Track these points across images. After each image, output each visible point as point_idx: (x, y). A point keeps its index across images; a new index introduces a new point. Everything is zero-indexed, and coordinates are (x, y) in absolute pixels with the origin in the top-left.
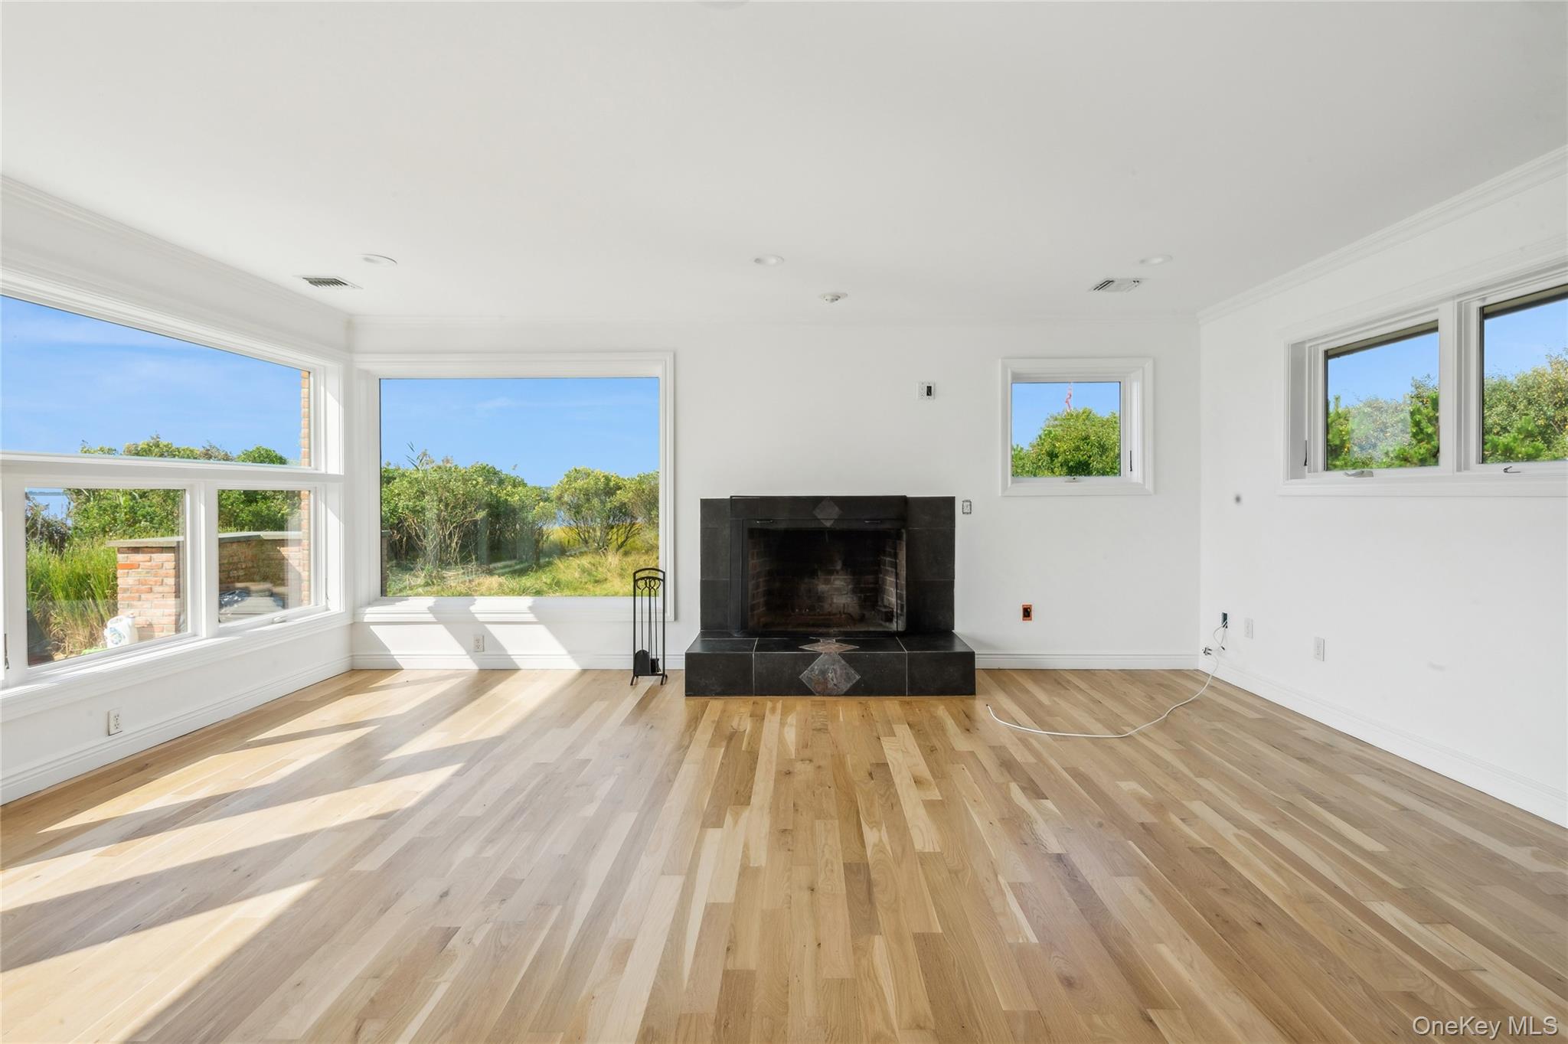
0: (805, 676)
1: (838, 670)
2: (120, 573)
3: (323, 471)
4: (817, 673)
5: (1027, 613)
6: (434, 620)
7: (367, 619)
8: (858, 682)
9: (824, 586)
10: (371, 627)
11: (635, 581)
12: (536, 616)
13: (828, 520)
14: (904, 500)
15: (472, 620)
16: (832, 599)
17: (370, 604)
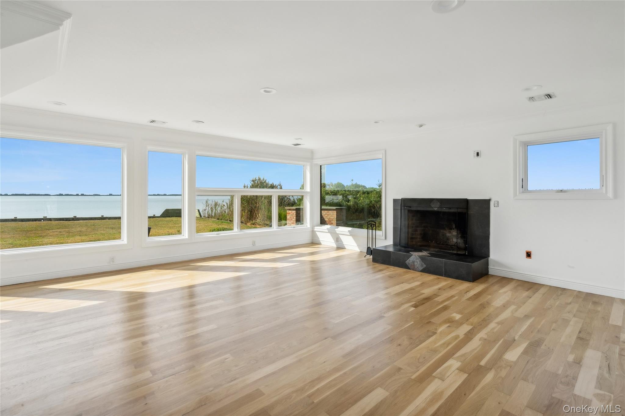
0: (407, 262)
1: (418, 262)
2: (287, 215)
3: (306, 191)
4: (411, 261)
5: (529, 255)
6: (328, 232)
7: (315, 230)
8: (425, 267)
9: (449, 234)
10: (316, 232)
11: (368, 224)
12: (350, 234)
13: (435, 208)
14: (466, 201)
15: (336, 233)
16: (453, 239)
17: (317, 226)
